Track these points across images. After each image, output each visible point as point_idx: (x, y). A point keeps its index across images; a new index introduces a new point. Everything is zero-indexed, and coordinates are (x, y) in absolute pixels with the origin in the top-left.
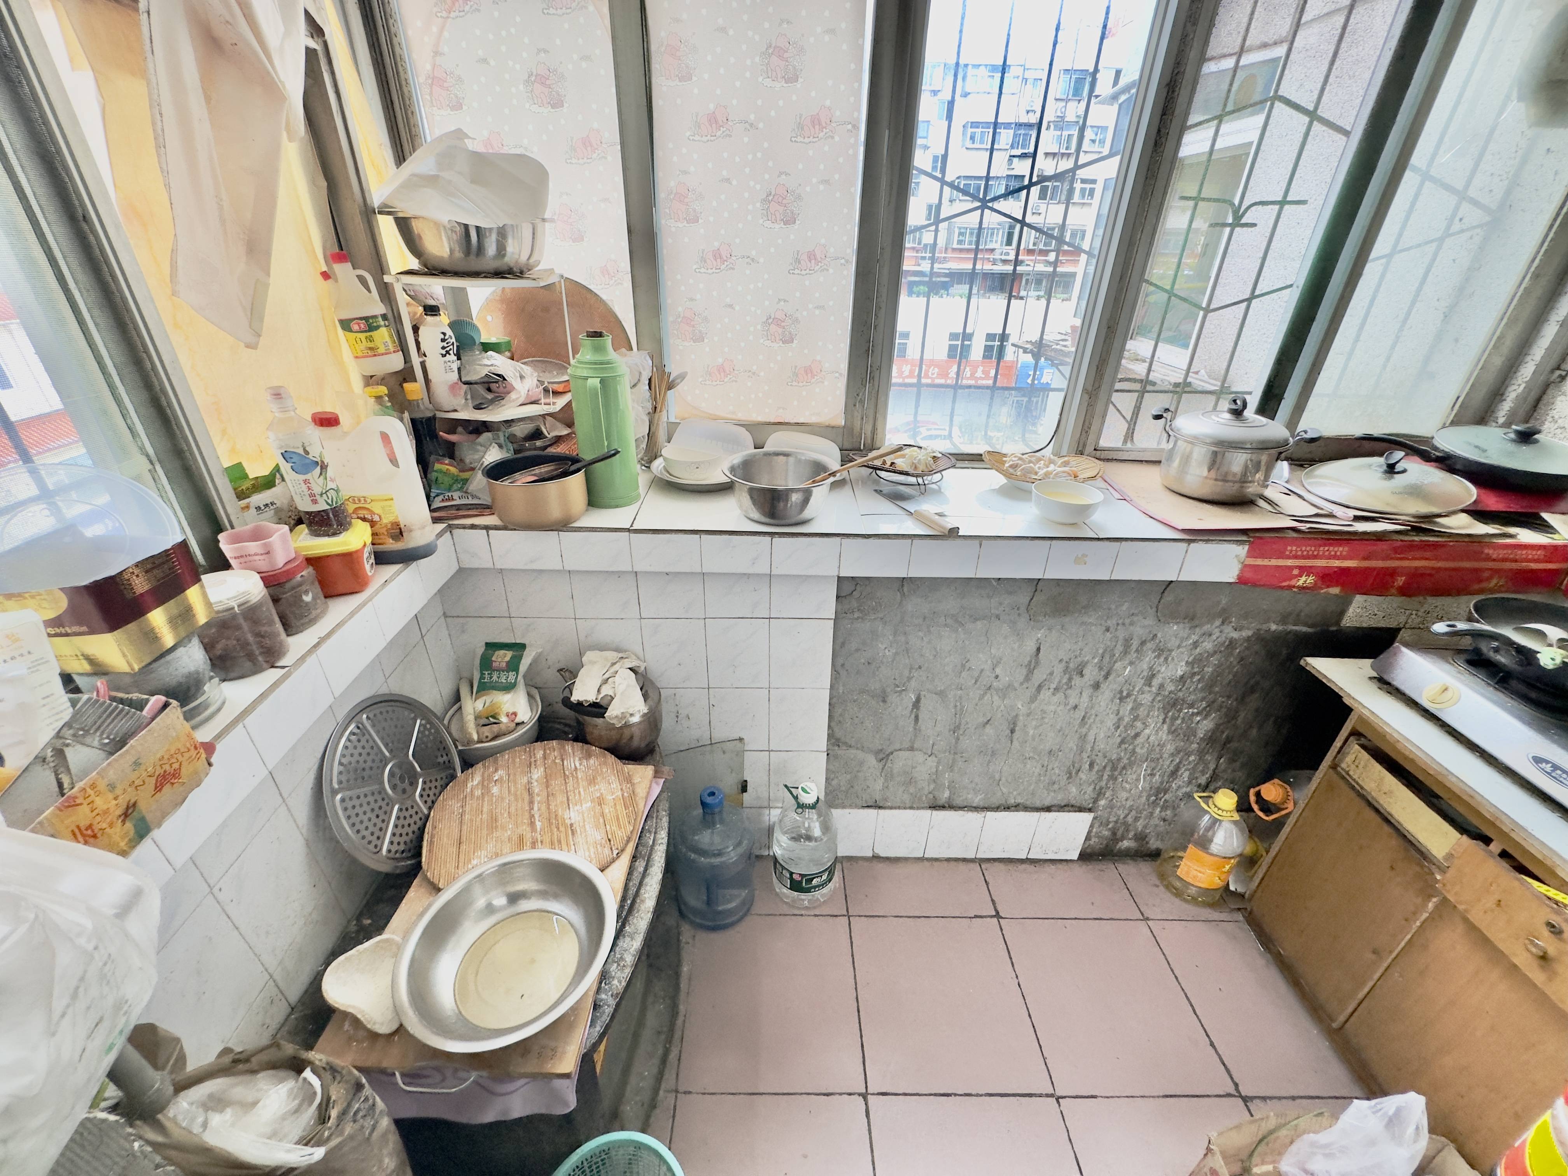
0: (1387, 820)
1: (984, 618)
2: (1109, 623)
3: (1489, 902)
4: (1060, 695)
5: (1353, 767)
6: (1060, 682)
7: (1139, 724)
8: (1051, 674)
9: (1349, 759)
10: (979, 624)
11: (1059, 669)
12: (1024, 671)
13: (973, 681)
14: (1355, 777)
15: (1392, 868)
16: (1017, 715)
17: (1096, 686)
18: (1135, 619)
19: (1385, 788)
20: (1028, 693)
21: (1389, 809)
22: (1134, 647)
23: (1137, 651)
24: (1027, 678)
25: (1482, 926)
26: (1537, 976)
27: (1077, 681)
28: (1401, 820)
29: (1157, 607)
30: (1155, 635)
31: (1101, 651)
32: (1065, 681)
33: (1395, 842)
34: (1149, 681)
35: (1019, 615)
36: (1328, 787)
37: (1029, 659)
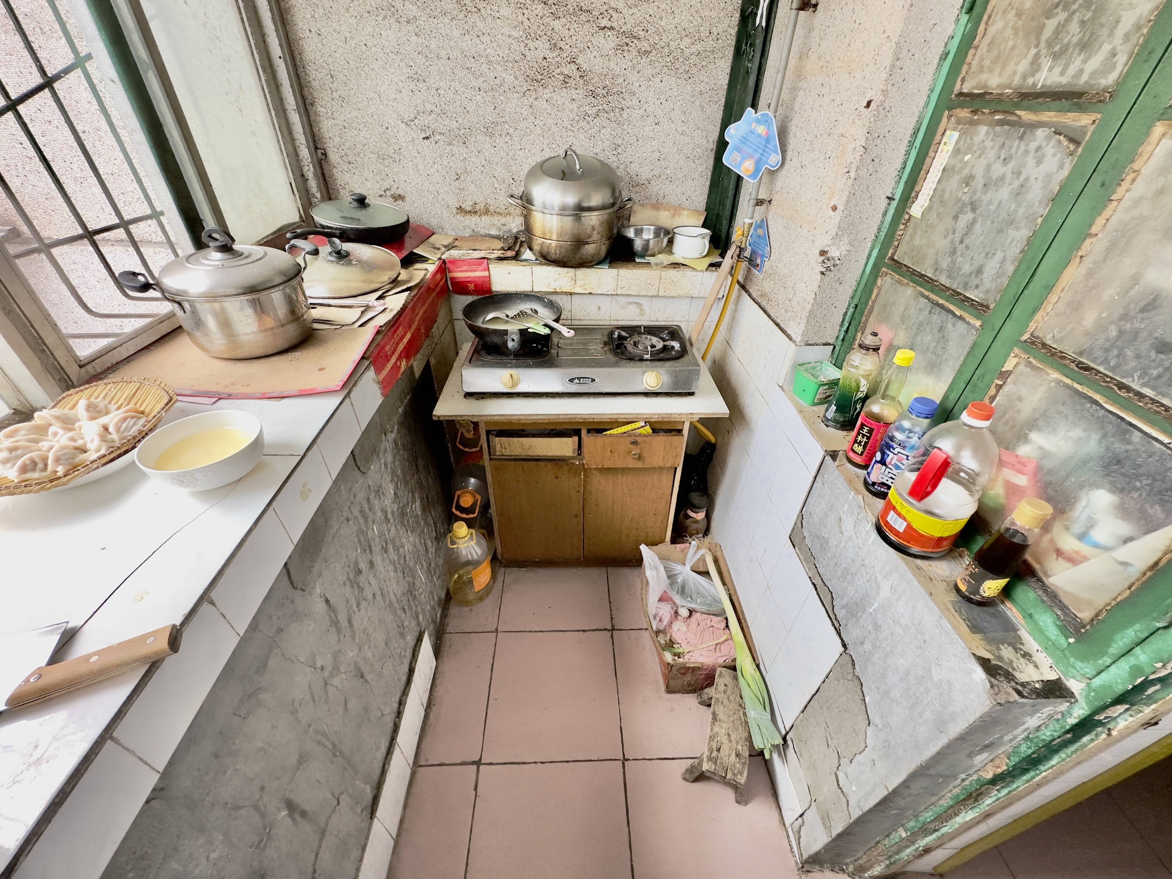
0: (537, 459)
1: (270, 650)
2: (345, 514)
3: (608, 454)
4: (364, 604)
5: (503, 450)
6: (356, 598)
7: (401, 550)
8: (347, 601)
9: (498, 448)
10: (271, 663)
11: (347, 591)
12: (333, 630)
13: (312, 703)
14: (509, 454)
15: (557, 477)
16: (355, 663)
17: (371, 564)
18: (354, 490)
19: (527, 447)
20: (348, 638)
21: (536, 454)
22: (367, 510)
23: (370, 510)
24: (339, 631)
25: (612, 466)
26: (640, 465)
27: (362, 579)
28: (544, 454)
29: (357, 466)
30: (369, 486)
31: (356, 540)
32: (357, 592)
33: (549, 465)
34: (387, 520)
35: (292, 601)
36: (497, 470)
37: (327, 618)
